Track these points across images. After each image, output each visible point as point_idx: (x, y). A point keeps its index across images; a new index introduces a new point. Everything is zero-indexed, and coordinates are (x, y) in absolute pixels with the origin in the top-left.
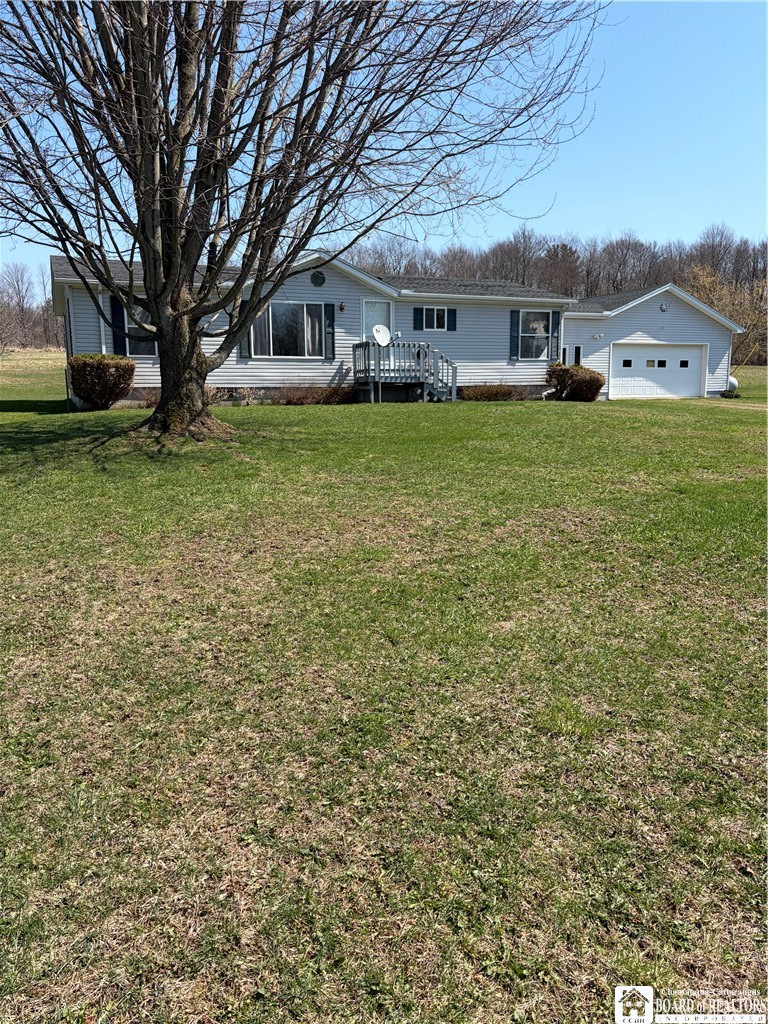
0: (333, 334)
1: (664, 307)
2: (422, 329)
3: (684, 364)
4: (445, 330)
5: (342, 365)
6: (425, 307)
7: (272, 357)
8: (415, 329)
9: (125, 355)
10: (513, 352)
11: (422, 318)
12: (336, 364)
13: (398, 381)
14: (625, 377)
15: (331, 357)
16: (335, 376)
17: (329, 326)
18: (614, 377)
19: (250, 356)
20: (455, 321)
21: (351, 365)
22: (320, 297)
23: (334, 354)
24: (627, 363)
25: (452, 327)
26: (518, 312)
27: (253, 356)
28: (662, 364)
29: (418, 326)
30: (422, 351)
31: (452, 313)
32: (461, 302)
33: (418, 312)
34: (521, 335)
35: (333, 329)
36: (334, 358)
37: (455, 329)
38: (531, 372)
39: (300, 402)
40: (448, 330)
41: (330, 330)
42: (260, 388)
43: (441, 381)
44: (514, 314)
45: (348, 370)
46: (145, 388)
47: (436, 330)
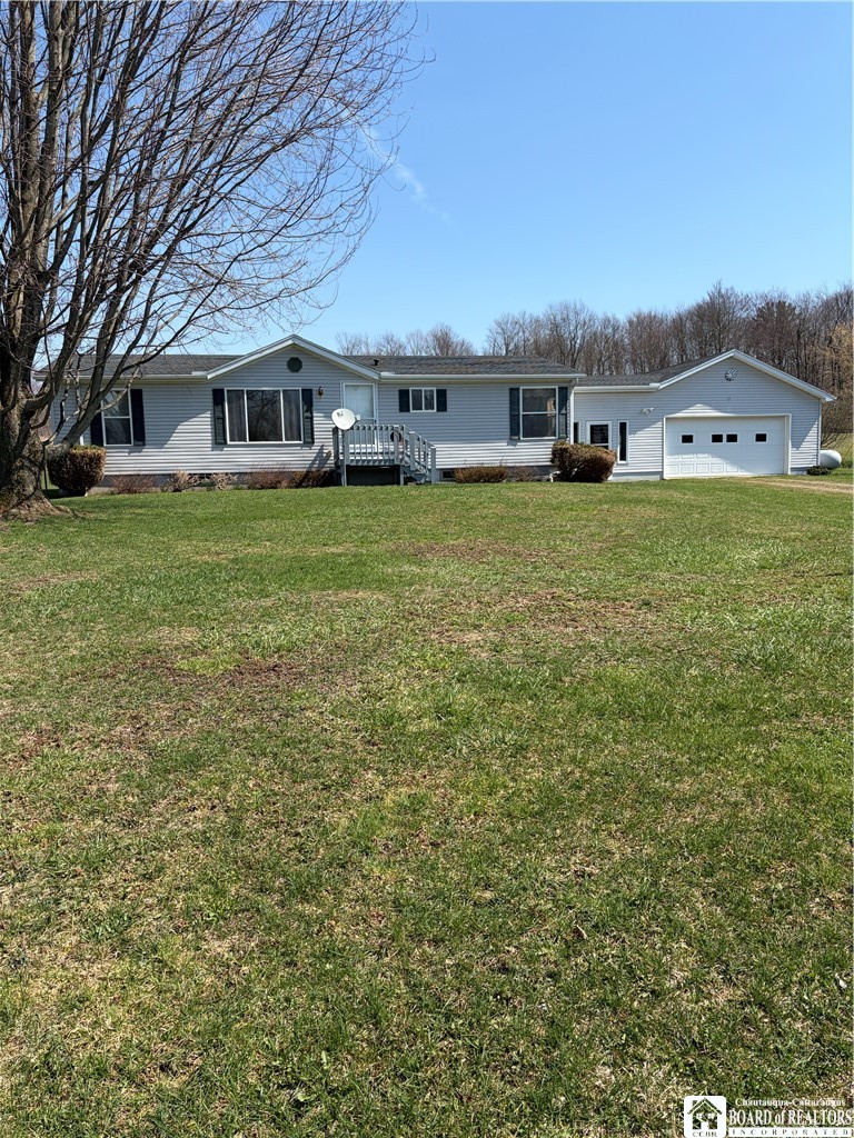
0: (312, 418)
1: (730, 376)
2: (409, 411)
3: (761, 438)
4: (435, 410)
5: (322, 449)
6: (411, 389)
7: (249, 443)
8: (401, 410)
9: (102, 445)
10: (514, 432)
11: (405, 401)
12: (316, 448)
13: (382, 464)
14: (685, 454)
15: (310, 442)
16: (315, 460)
17: (307, 411)
18: (670, 454)
19: (226, 443)
20: (445, 401)
21: (331, 449)
22: (297, 382)
23: (313, 439)
24: (687, 439)
25: (442, 407)
26: (518, 389)
27: (229, 442)
28: (732, 438)
29: (404, 407)
30: (396, 434)
31: (442, 394)
32: (450, 382)
33: (403, 394)
34: (521, 413)
35: (312, 413)
36: (313, 442)
37: (445, 410)
38: (536, 452)
39: (274, 486)
40: (438, 410)
41: (308, 414)
42: (233, 474)
43: (419, 463)
44: (514, 392)
45: (329, 454)
46: (119, 476)
47: (424, 411)
